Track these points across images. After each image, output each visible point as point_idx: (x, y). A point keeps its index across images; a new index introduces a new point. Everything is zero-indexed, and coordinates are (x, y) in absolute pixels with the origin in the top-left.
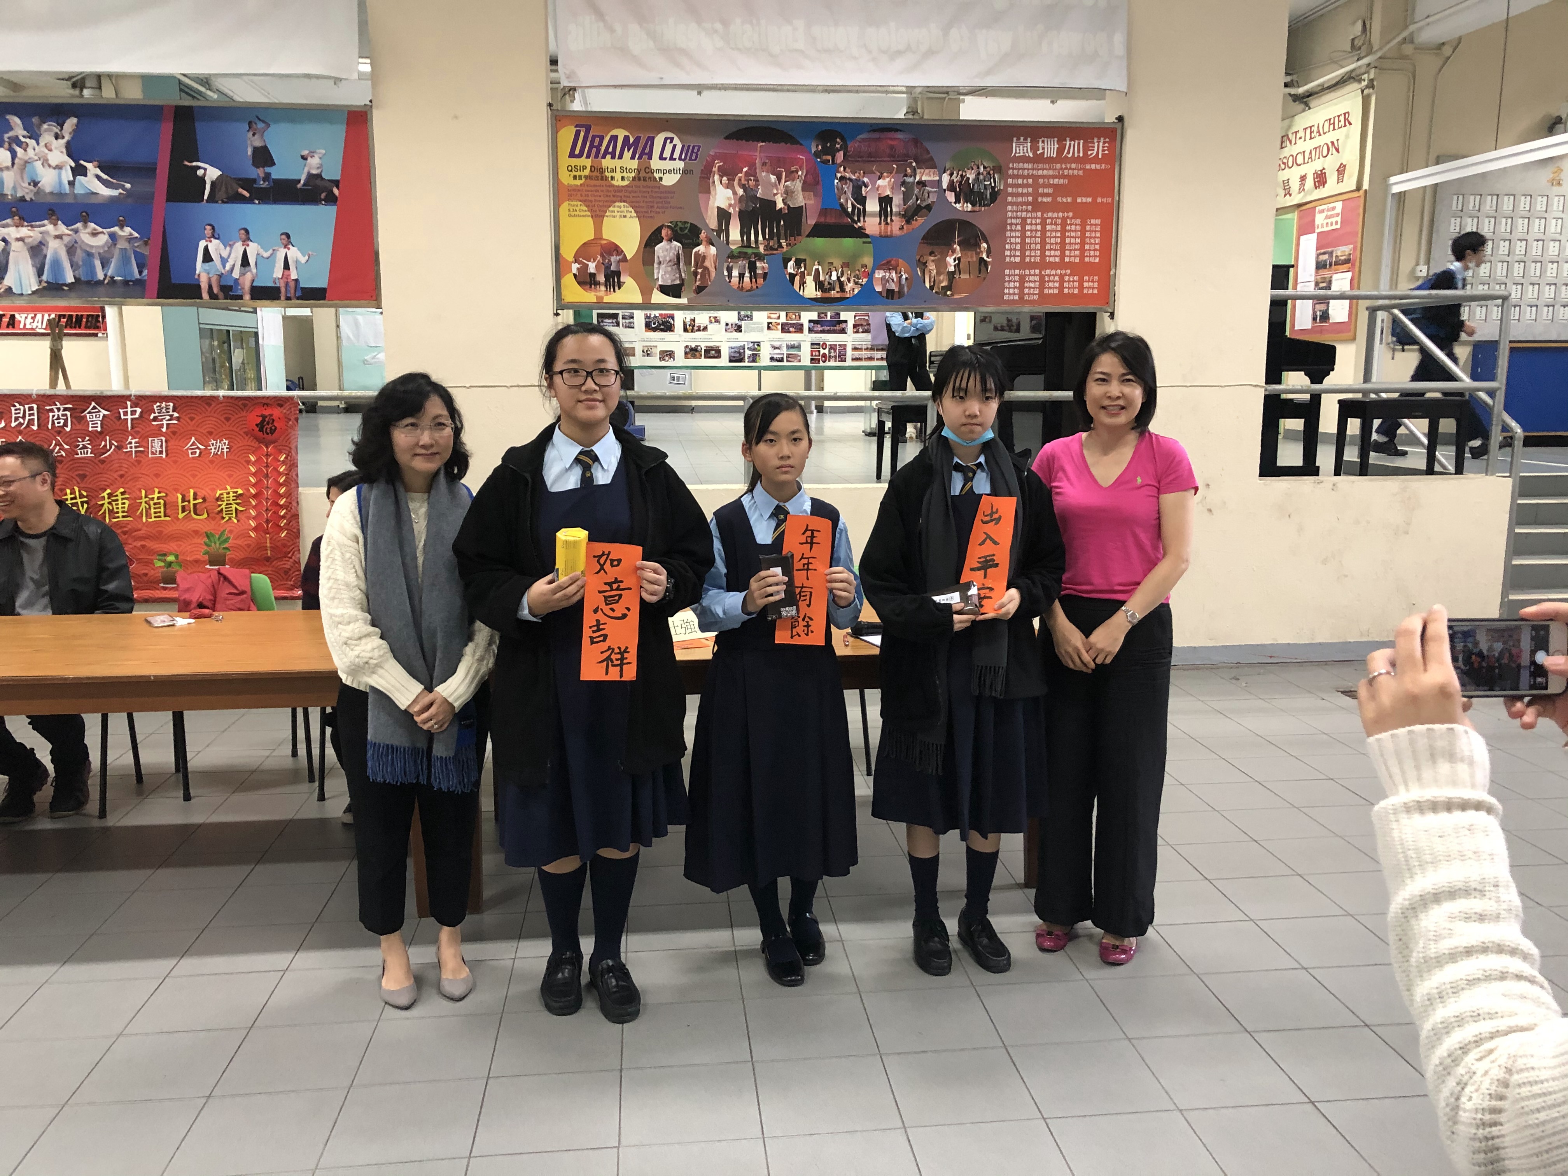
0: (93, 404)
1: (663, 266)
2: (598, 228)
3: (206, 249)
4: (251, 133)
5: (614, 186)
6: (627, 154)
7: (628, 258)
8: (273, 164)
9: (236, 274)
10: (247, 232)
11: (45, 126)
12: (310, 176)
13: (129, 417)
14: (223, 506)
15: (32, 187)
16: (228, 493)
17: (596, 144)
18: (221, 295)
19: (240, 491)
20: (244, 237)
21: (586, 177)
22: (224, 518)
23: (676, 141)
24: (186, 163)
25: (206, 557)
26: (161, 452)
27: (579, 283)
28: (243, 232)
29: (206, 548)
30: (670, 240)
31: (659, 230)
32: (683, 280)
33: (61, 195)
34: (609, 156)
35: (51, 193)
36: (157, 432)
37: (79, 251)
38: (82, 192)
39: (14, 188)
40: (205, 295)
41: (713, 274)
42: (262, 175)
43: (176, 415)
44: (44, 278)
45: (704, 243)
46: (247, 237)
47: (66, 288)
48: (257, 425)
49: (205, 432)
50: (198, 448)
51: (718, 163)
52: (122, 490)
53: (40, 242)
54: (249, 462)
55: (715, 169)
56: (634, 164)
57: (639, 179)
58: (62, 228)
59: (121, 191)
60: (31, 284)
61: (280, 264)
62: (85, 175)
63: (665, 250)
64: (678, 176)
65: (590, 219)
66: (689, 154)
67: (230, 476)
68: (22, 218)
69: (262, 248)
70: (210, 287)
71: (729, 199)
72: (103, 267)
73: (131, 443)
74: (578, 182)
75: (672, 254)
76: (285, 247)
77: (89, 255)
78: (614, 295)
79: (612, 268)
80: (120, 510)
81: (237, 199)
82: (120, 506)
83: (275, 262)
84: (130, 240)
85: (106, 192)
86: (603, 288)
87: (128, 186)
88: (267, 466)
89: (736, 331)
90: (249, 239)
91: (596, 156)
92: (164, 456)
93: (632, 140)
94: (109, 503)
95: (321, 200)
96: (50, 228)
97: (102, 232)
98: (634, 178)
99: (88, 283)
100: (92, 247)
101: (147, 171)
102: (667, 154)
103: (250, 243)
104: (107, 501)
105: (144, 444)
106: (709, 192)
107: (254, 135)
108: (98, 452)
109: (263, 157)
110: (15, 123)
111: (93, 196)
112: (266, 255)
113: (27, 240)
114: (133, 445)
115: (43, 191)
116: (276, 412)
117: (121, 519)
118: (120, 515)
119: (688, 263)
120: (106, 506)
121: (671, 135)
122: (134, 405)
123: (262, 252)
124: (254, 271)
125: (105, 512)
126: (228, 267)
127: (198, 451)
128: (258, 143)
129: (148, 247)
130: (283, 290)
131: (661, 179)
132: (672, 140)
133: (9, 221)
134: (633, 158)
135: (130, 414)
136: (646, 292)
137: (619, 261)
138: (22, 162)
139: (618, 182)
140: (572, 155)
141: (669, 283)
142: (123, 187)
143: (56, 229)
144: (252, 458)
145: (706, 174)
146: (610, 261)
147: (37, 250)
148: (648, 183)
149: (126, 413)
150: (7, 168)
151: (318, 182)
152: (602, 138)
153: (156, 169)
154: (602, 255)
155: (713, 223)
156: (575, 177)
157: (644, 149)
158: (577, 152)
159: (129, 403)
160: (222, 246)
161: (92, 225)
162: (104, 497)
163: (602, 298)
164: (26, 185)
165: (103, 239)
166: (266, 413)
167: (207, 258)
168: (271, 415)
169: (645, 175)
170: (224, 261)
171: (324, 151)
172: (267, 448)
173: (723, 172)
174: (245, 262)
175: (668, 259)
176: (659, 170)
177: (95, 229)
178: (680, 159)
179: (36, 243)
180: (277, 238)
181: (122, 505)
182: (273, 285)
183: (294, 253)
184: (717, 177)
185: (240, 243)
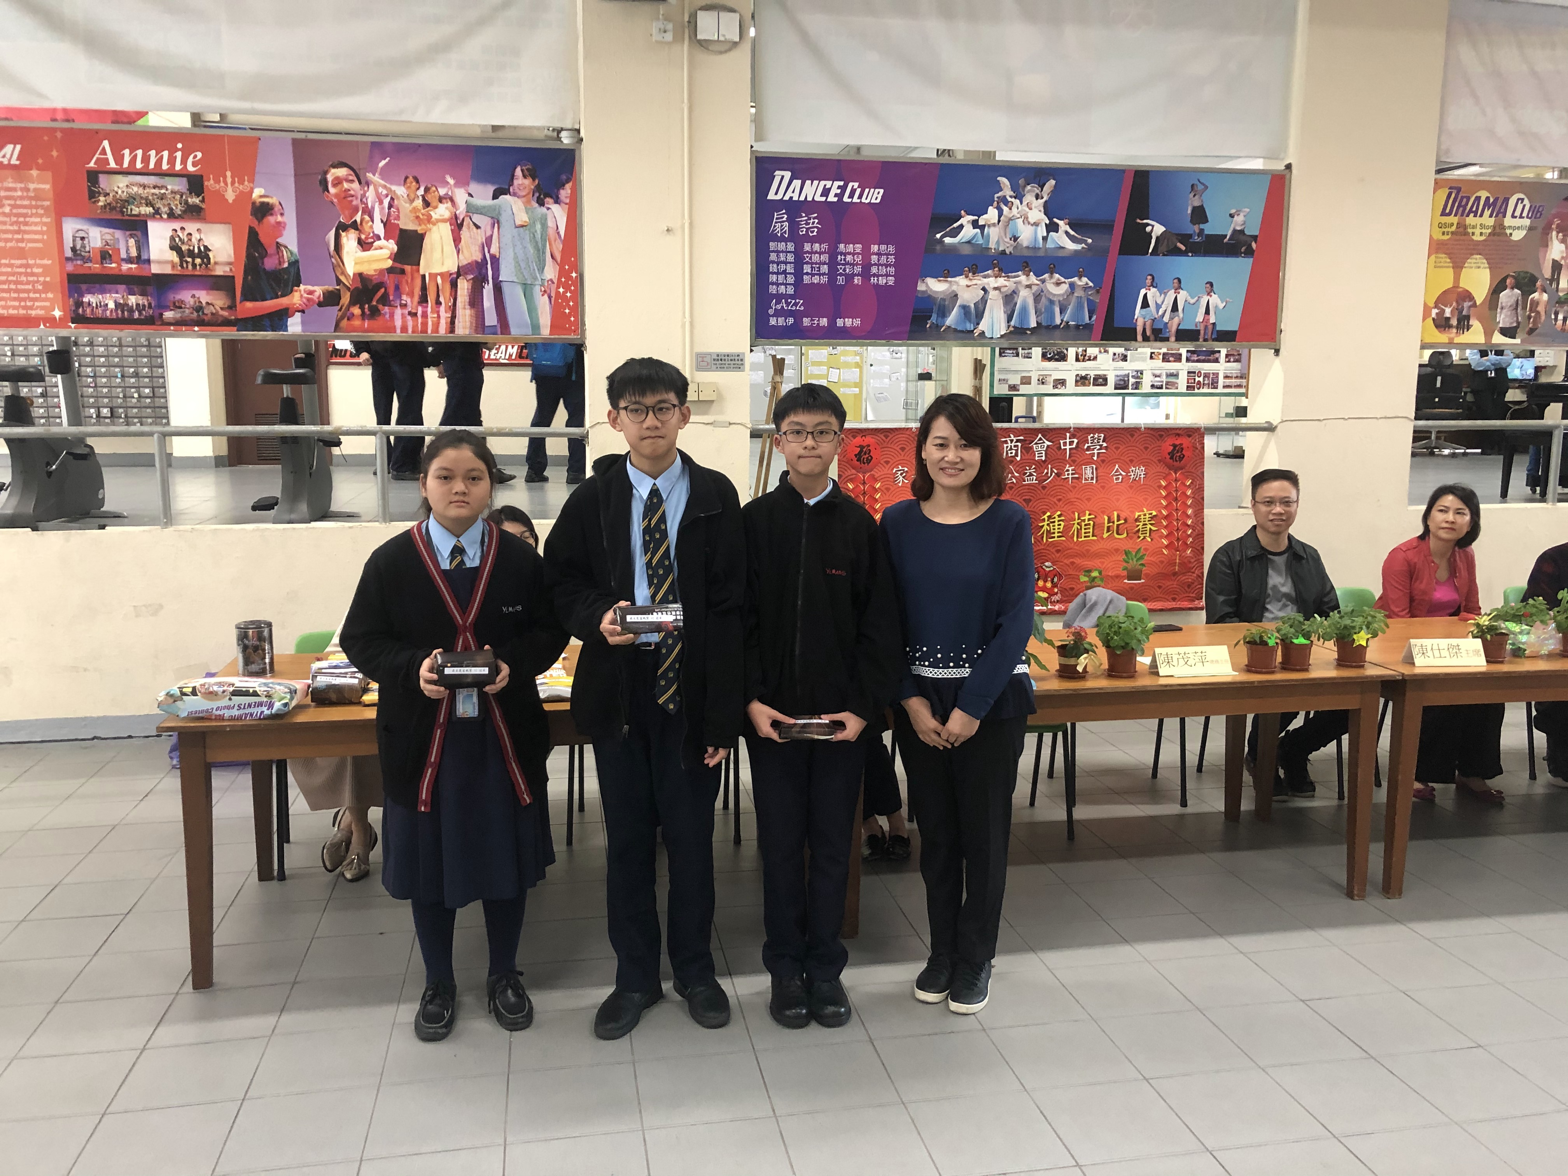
0: (1040, 436)
1: (1504, 311)
2: (1457, 278)
3: (1145, 296)
4: (1192, 194)
5: (1473, 240)
6: (1487, 213)
7: (1478, 303)
8: (1205, 220)
9: (1166, 319)
10: (1179, 281)
11: (1029, 187)
12: (1235, 231)
13: (1068, 447)
14: (1140, 527)
15: (1012, 242)
16: (1145, 515)
17: (1463, 203)
18: (1152, 338)
19: (1154, 513)
20: (1176, 285)
21: (1452, 233)
22: (1139, 537)
23: (1526, 201)
24: (1138, 221)
25: (1125, 573)
26: (1092, 479)
27: (1437, 326)
28: (1176, 281)
29: (1125, 565)
30: (1512, 288)
31: (1505, 279)
32: (1518, 323)
33: (1035, 249)
34: (1472, 215)
35: (1027, 247)
36: (1089, 461)
37: (1043, 300)
38: (1053, 246)
39: (998, 243)
40: (1139, 338)
41: (1543, 318)
42: (1197, 231)
43: (1105, 445)
44: (1012, 323)
45: (1539, 290)
46: (1179, 284)
47: (1028, 332)
48: (1169, 454)
49: (1127, 460)
50: (1121, 474)
51: (1557, 221)
52: (1059, 513)
53: (1014, 292)
54: (1160, 486)
55: (1554, 226)
56: (1491, 222)
57: (1494, 235)
58: (1033, 279)
59: (1083, 245)
60: (1001, 329)
61: (1203, 310)
62: (1057, 232)
63: (1508, 296)
64: (1524, 232)
65: (1451, 270)
66: (1535, 213)
67: (1146, 499)
68: (1001, 270)
69: (1190, 295)
70: (1144, 330)
71: (1562, 252)
72: (1061, 313)
73: (1068, 470)
74: (1446, 237)
75: (1512, 301)
76: (1208, 294)
77: (1052, 302)
78: (1462, 336)
79: (1464, 313)
80: (1057, 531)
81: (1175, 252)
82: (1057, 527)
83: (1198, 307)
84: (1086, 288)
85: (1071, 246)
86: (1454, 330)
87: (1090, 241)
88: (1177, 491)
89: (1122, 360)
90: (1180, 287)
91: (1462, 215)
92: (1094, 482)
93: (1492, 200)
94: (1048, 525)
95: (1242, 253)
96: (1023, 278)
97: (1064, 282)
98: (1490, 234)
99: (1048, 327)
100: (1055, 295)
101: (1106, 227)
102: (1517, 213)
103: (1181, 291)
104: (1046, 522)
105: (1078, 471)
106: (1547, 246)
107: (1194, 196)
108: (1041, 480)
109: (1200, 215)
110: (1004, 184)
111: (1062, 250)
112: (1192, 301)
113: (1003, 290)
114: (1070, 472)
115: (1022, 245)
116: (1185, 441)
117: (1056, 539)
118: (1056, 535)
119: (1524, 308)
120: (1045, 527)
121: (1522, 196)
122: (1073, 436)
123: (1189, 298)
124: (1181, 315)
125: (1043, 533)
126: (1160, 313)
127: (1120, 477)
128: (1197, 203)
129: (1099, 296)
130: (1202, 332)
131: (1511, 234)
132: (1522, 200)
133: (989, 272)
134: (1491, 216)
135: (1068, 445)
136: (1488, 334)
137: (1470, 307)
138: (1007, 220)
139: (1477, 238)
140: (1443, 214)
141: (1508, 326)
142: (1085, 242)
143: (1028, 280)
144: (1163, 483)
145: (1547, 230)
146: (1463, 307)
147: (1009, 299)
148: (1501, 238)
149: (1065, 444)
150: (994, 225)
151: (1242, 237)
152: (1468, 199)
153: (1113, 226)
154: (1457, 302)
155: (1547, 273)
156: (1443, 233)
157: (1501, 207)
158: (1447, 211)
159: (1068, 435)
160: (1158, 294)
161: (1057, 276)
162: (1044, 520)
163: (1453, 339)
164: (1008, 240)
165: (1065, 288)
166: (1178, 442)
167: (1145, 304)
168: (1181, 444)
169: (1499, 231)
170: (1158, 307)
171: (1248, 210)
172: (1176, 474)
173: (1560, 230)
174: (1175, 308)
175: (1509, 304)
176: (1510, 227)
177: (1059, 280)
178: (1527, 217)
179: (1010, 292)
180: (1204, 287)
181: (1058, 527)
182: (1194, 328)
183: (1215, 300)
184: (1554, 233)
185: (1173, 291)
